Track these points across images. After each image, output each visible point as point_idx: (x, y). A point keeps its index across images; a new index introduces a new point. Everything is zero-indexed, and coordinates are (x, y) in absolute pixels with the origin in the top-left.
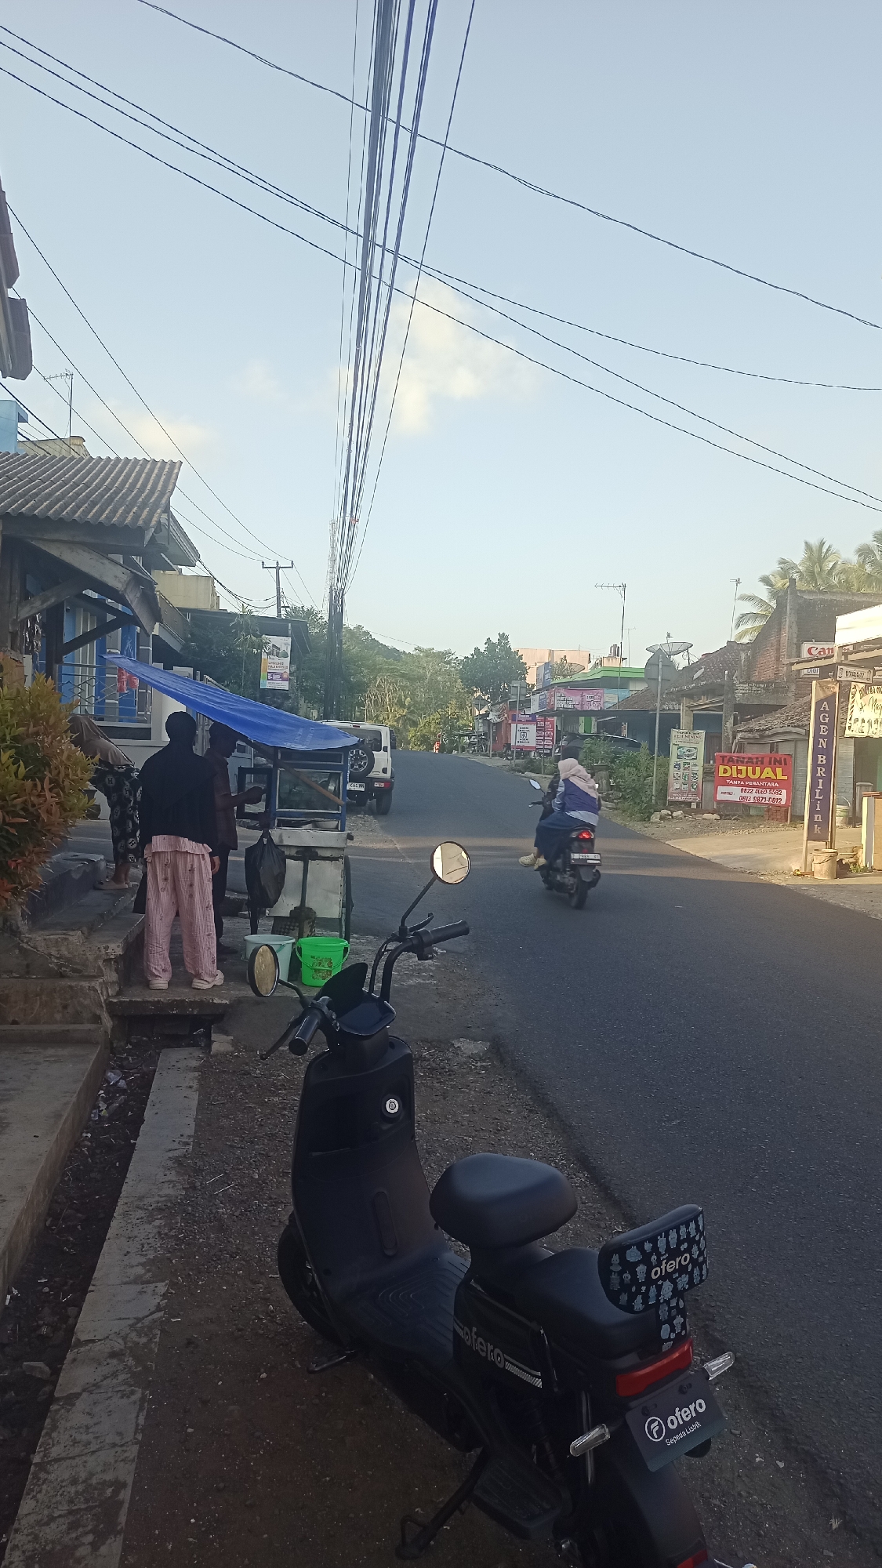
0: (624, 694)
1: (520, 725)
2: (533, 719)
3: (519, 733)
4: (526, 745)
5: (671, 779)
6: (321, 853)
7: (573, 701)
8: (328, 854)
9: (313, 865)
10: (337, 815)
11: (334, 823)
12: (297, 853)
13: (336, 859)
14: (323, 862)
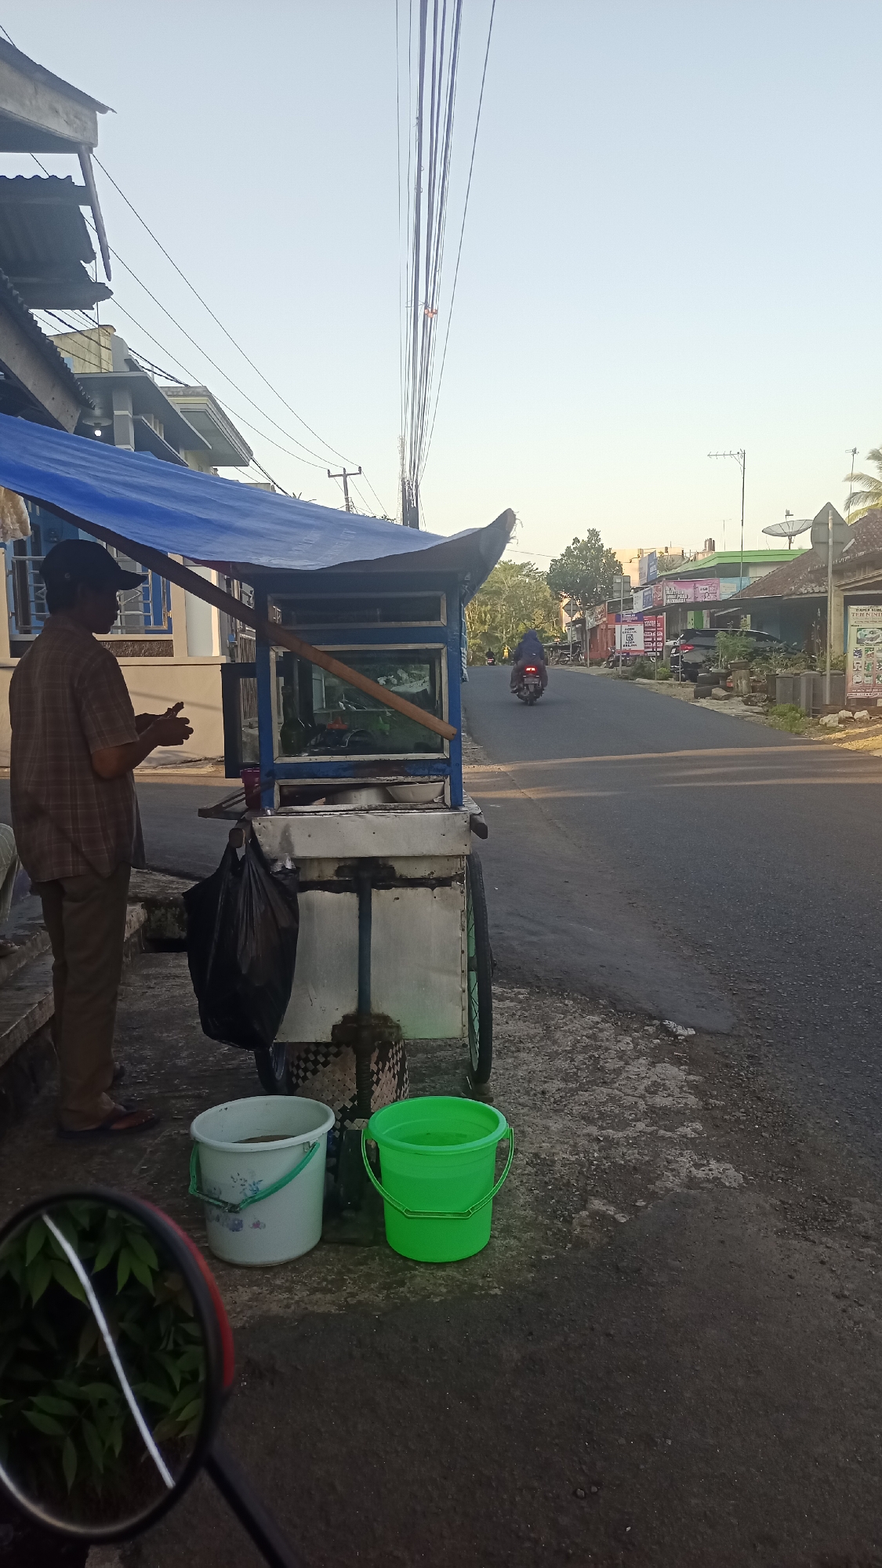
0: (746, 582)
1: (625, 626)
2: (640, 618)
3: (624, 636)
4: (633, 648)
5: (850, 670)
6: (401, 869)
7: (686, 593)
8: (421, 871)
9: (381, 898)
10: (440, 766)
11: (431, 790)
12: (338, 872)
13: (443, 882)
14: (409, 892)
